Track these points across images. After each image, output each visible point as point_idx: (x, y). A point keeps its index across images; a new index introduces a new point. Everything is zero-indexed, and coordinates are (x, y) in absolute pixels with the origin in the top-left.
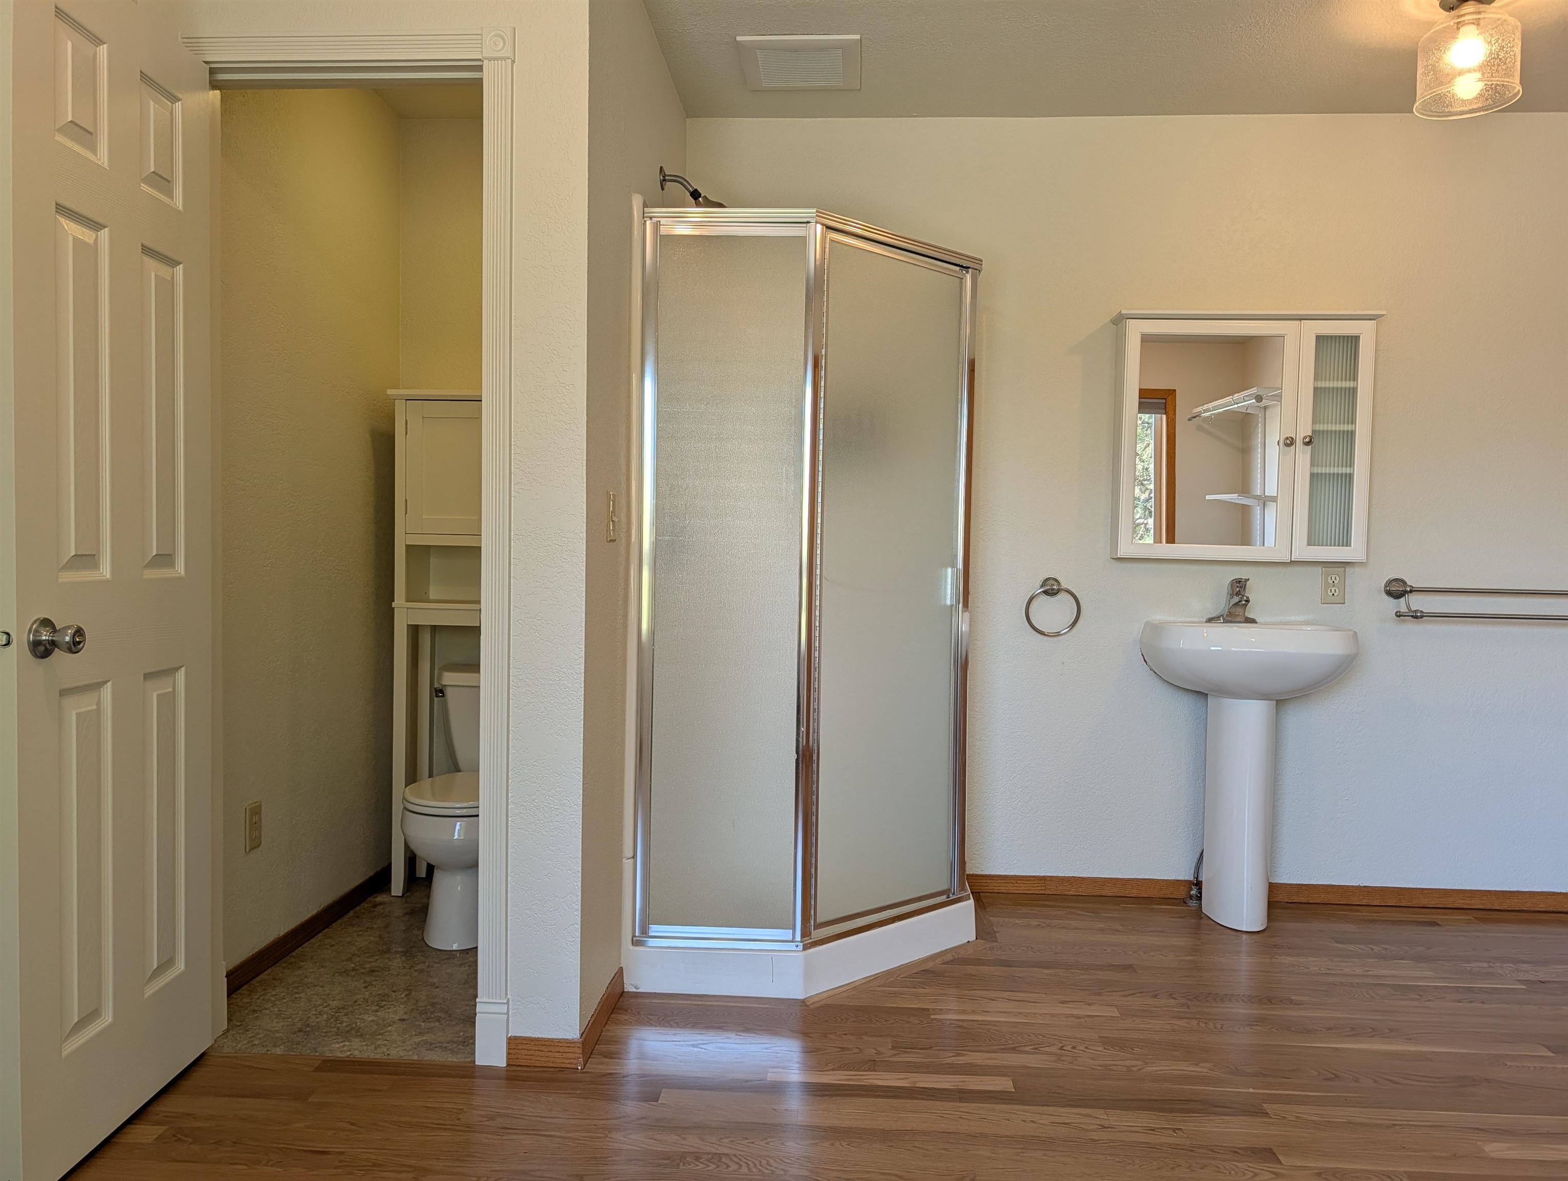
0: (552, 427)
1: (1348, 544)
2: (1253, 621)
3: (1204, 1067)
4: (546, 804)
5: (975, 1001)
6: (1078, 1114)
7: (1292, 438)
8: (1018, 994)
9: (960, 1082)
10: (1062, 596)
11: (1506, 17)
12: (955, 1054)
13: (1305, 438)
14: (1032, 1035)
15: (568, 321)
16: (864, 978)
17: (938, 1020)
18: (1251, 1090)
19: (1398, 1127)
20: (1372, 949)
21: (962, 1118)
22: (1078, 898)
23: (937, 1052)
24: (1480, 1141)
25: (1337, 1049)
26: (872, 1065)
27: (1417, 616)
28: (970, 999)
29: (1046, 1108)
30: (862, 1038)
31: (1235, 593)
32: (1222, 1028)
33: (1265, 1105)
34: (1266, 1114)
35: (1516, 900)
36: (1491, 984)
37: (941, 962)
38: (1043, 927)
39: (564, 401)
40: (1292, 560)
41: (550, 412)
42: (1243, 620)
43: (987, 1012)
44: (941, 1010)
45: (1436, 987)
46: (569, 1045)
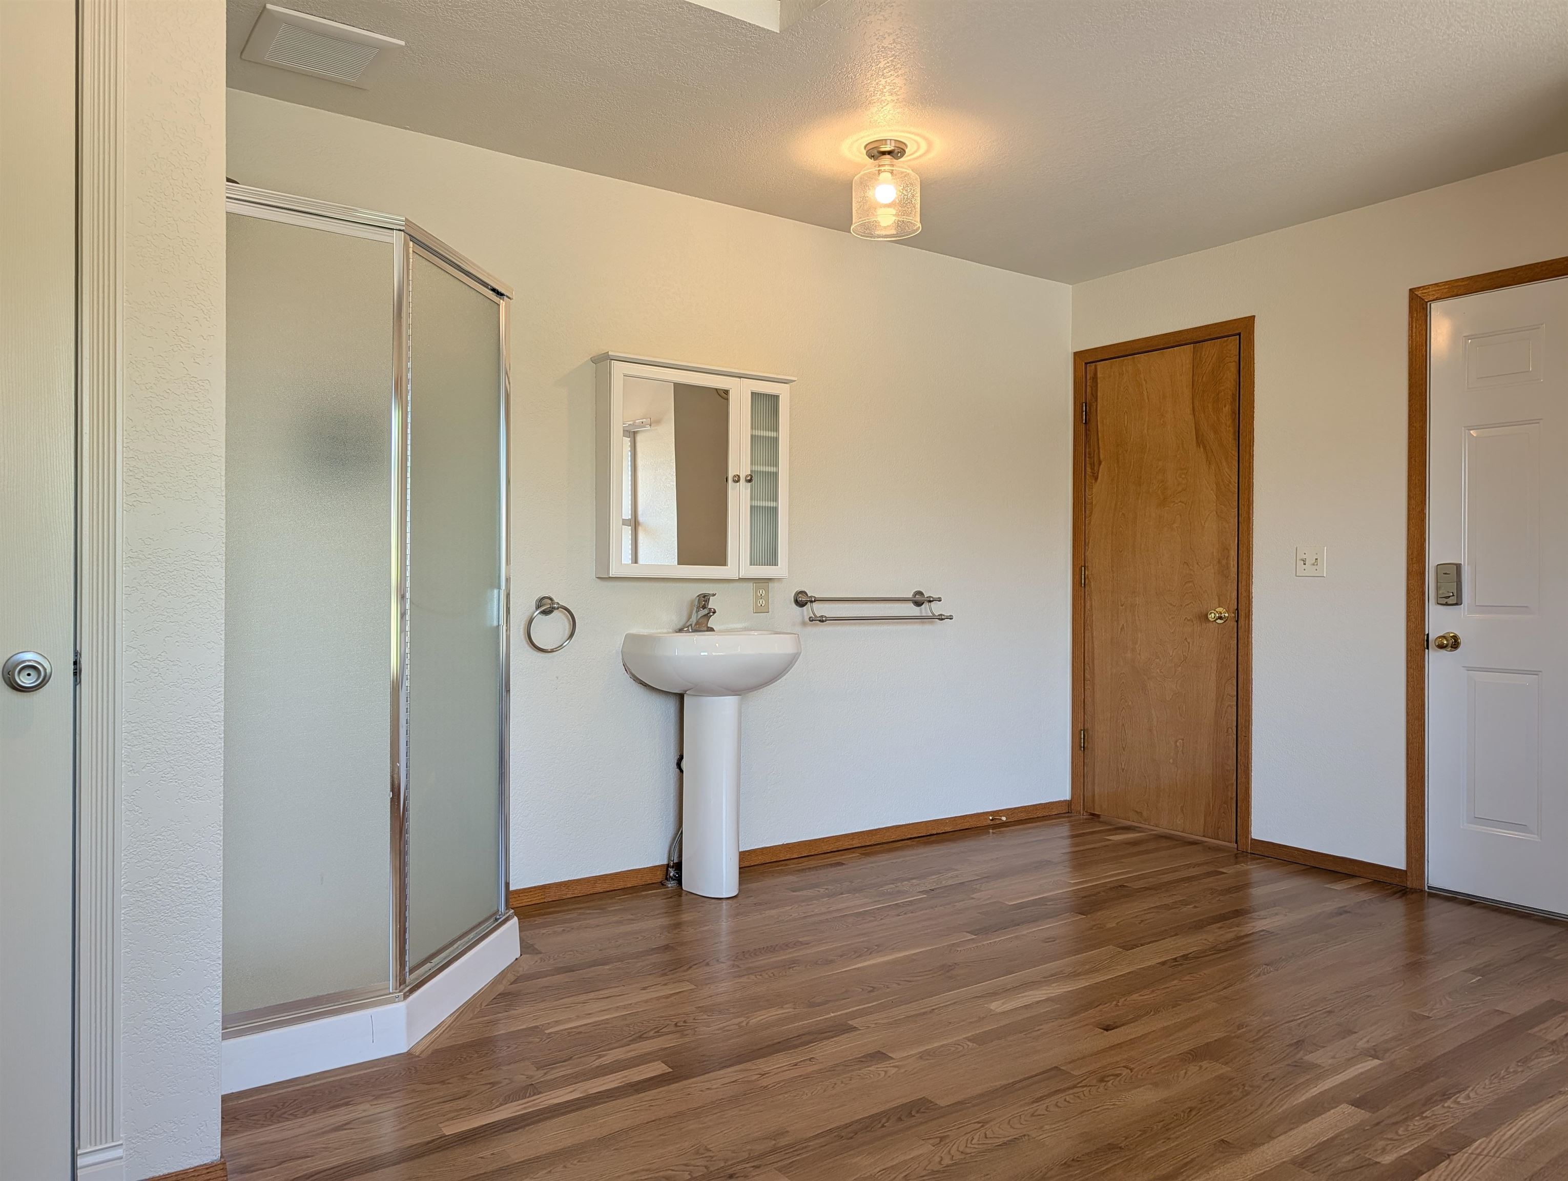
0: (180, 429)
1: (776, 564)
2: (712, 630)
3: (787, 1008)
4: (174, 885)
5: (571, 1008)
6: (735, 1072)
7: (737, 475)
8: (601, 992)
9: (623, 1078)
10: (556, 613)
11: (909, 171)
12: (597, 1057)
13: (747, 476)
14: (644, 1022)
15: (200, 305)
16: (450, 1016)
17: (556, 1033)
18: (832, 1015)
19: (936, 1011)
20: (819, 891)
21: (652, 1106)
22: (576, 899)
23: (579, 1060)
24: (986, 1004)
25: (858, 969)
26: (532, 1089)
27: (822, 620)
28: (565, 1008)
29: (707, 1075)
30: (501, 1069)
31: (701, 606)
32: (774, 975)
33: (849, 1022)
34: (854, 1029)
35: (879, 836)
36: (904, 899)
37: (509, 983)
38: (569, 931)
39: (196, 399)
40: (740, 577)
41: (176, 409)
42: (705, 629)
43: (590, 1014)
44: (548, 1024)
45: (878, 909)
46: (208, 1171)
